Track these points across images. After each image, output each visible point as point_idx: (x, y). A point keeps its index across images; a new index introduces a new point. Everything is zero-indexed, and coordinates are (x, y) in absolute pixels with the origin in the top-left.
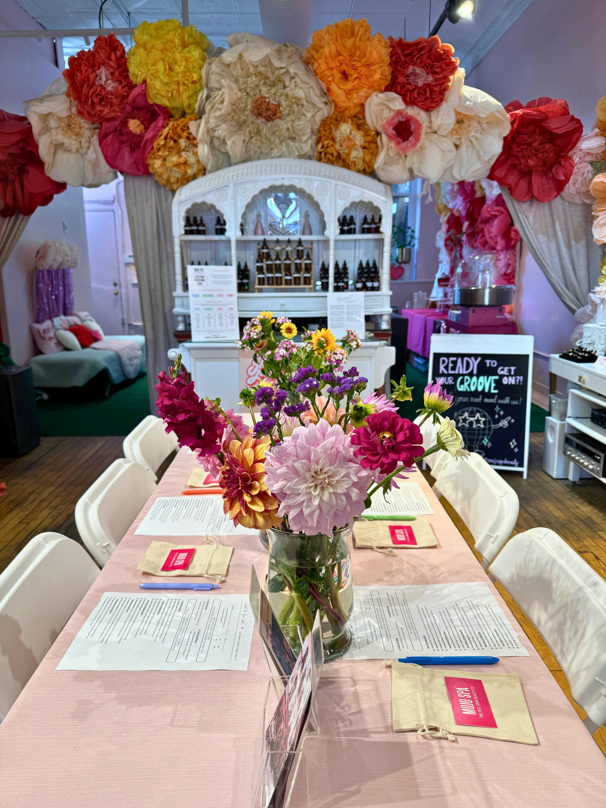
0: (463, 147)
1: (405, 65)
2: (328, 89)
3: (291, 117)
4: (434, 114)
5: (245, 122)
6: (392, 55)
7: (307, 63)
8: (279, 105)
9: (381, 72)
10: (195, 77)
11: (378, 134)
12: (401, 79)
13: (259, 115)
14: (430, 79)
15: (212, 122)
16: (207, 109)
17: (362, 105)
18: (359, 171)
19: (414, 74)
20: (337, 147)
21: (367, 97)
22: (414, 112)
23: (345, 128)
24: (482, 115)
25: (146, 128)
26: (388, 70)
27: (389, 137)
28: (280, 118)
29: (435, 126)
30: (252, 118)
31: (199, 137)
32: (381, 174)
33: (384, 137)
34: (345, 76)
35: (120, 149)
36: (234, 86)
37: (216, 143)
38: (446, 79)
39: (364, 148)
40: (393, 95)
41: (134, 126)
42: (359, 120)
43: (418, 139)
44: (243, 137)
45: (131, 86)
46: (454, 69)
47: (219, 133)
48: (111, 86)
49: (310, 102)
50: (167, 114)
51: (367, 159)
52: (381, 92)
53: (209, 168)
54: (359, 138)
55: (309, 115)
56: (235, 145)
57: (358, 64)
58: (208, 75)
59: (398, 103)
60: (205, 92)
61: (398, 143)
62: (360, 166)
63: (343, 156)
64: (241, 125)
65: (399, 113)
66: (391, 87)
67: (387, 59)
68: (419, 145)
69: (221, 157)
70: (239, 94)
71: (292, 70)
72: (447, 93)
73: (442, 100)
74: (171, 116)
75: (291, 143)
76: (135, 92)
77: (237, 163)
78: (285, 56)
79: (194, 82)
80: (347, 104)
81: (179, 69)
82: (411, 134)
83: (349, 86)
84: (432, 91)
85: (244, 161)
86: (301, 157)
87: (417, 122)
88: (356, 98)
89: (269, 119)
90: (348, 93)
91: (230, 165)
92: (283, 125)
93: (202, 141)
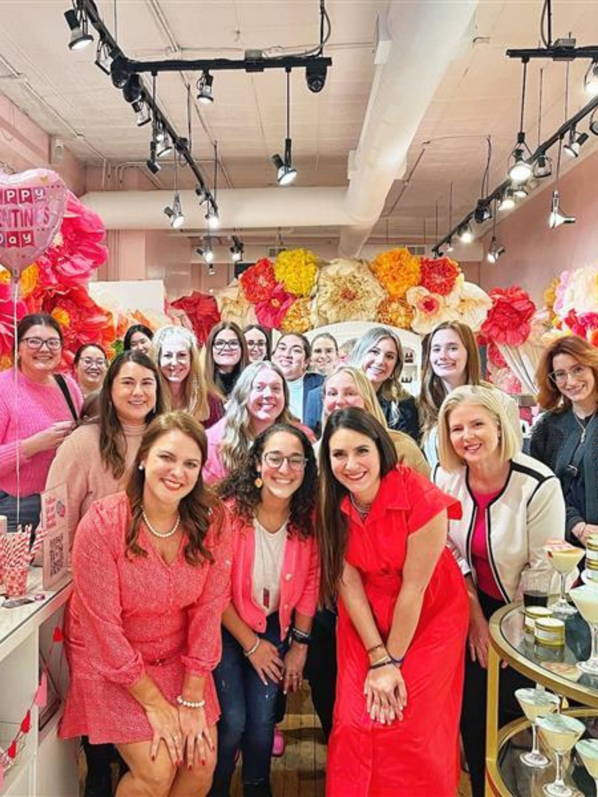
0: (466, 314)
1: (429, 273)
2: (385, 285)
3: (364, 298)
4: (447, 297)
5: (337, 301)
6: (421, 268)
7: (374, 272)
8: (357, 292)
9: (416, 276)
10: (311, 279)
11: (413, 307)
12: (427, 280)
13: (345, 297)
14: (444, 280)
15: (320, 303)
16: (317, 295)
17: (405, 294)
18: (402, 328)
19: (435, 278)
20: (390, 315)
21: (407, 289)
22: (434, 296)
23: (395, 306)
24: (476, 299)
25: (281, 305)
26: (419, 276)
27: (421, 310)
28: (358, 299)
29: (448, 304)
30: (341, 299)
31: (312, 310)
32: (415, 329)
33: (418, 310)
34: (394, 279)
35: (266, 315)
36: (332, 284)
37: (320, 313)
38: (454, 279)
39: (406, 315)
40: (421, 288)
41: (275, 303)
42: (403, 301)
43: (437, 311)
44: (336, 310)
45: (276, 284)
46: (458, 274)
47: (323, 308)
48: (265, 284)
49: (375, 293)
50: (295, 297)
51: (408, 321)
52: (416, 286)
53: (316, 326)
54: (402, 311)
55: (374, 299)
56: (332, 314)
57: (402, 274)
58: (318, 278)
59: (425, 292)
60: (316, 287)
61: (426, 313)
62: (404, 325)
63: (393, 320)
64: (335, 303)
65: (426, 297)
66: (421, 283)
67: (419, 270)
68: (439, 313)
69: (322, 321)
70: (335, 287)
71: (366, 279)
72: (454, 286)
73: (451, 290)
74: (296, 298)
75: (363, 312)
76: (279, 287)
77: (331, 324)
78: (362, 270)
79: (310, 282)
80: (396, 293)
81: (303, 275)
82: (433, 307)
83: (397, 283)
84: (445, 286)
85: (336, 322)
86: (369, 320)
87: (437, 301)
88: (401, 290)
89: (351, 300)
90: (397, 287)
91: (327, 324)
92: (358, 303)
93: (314, 312)
